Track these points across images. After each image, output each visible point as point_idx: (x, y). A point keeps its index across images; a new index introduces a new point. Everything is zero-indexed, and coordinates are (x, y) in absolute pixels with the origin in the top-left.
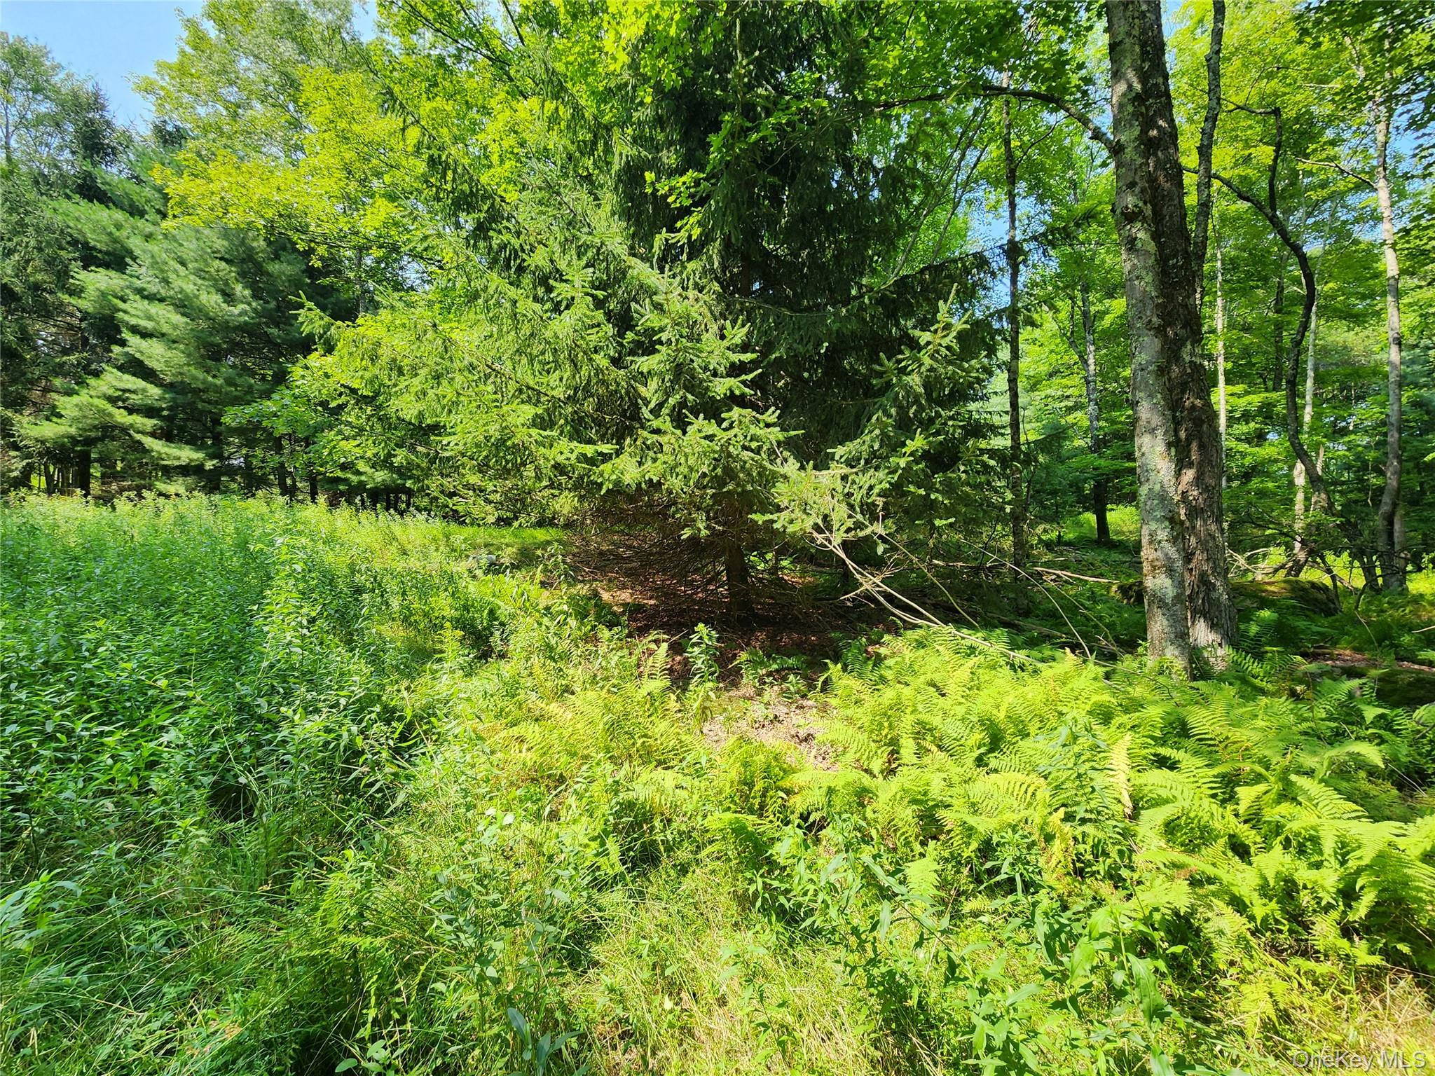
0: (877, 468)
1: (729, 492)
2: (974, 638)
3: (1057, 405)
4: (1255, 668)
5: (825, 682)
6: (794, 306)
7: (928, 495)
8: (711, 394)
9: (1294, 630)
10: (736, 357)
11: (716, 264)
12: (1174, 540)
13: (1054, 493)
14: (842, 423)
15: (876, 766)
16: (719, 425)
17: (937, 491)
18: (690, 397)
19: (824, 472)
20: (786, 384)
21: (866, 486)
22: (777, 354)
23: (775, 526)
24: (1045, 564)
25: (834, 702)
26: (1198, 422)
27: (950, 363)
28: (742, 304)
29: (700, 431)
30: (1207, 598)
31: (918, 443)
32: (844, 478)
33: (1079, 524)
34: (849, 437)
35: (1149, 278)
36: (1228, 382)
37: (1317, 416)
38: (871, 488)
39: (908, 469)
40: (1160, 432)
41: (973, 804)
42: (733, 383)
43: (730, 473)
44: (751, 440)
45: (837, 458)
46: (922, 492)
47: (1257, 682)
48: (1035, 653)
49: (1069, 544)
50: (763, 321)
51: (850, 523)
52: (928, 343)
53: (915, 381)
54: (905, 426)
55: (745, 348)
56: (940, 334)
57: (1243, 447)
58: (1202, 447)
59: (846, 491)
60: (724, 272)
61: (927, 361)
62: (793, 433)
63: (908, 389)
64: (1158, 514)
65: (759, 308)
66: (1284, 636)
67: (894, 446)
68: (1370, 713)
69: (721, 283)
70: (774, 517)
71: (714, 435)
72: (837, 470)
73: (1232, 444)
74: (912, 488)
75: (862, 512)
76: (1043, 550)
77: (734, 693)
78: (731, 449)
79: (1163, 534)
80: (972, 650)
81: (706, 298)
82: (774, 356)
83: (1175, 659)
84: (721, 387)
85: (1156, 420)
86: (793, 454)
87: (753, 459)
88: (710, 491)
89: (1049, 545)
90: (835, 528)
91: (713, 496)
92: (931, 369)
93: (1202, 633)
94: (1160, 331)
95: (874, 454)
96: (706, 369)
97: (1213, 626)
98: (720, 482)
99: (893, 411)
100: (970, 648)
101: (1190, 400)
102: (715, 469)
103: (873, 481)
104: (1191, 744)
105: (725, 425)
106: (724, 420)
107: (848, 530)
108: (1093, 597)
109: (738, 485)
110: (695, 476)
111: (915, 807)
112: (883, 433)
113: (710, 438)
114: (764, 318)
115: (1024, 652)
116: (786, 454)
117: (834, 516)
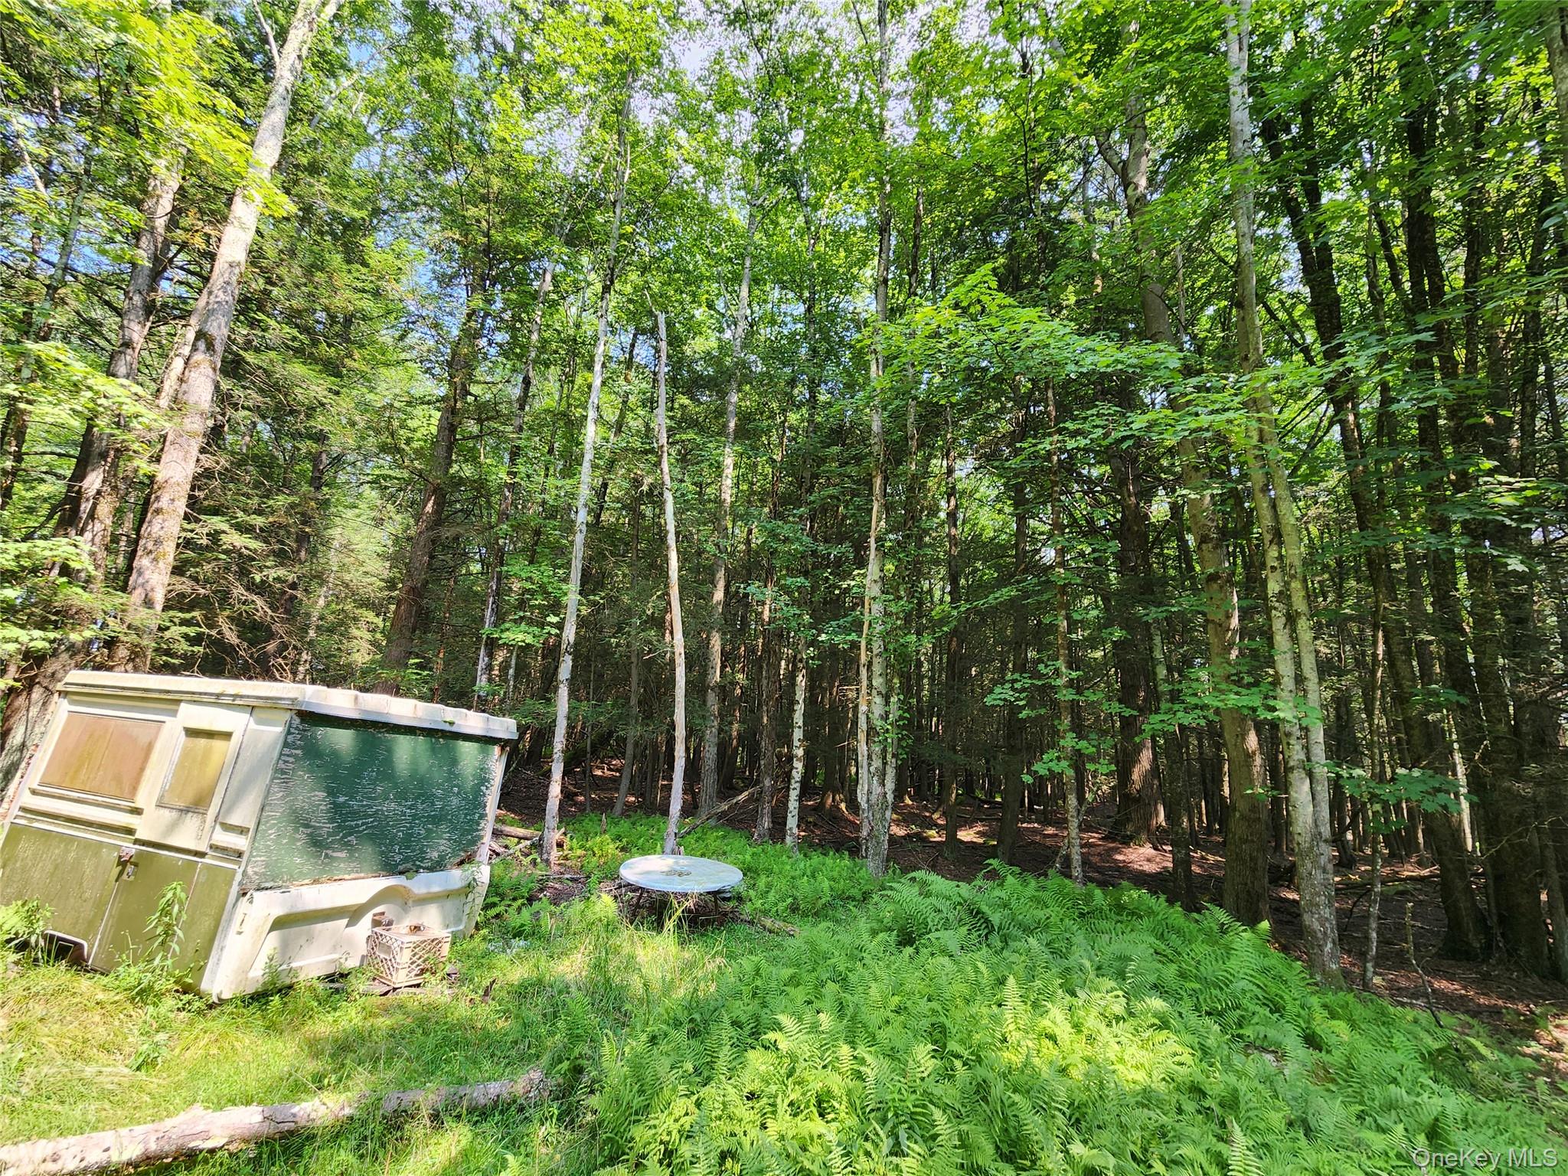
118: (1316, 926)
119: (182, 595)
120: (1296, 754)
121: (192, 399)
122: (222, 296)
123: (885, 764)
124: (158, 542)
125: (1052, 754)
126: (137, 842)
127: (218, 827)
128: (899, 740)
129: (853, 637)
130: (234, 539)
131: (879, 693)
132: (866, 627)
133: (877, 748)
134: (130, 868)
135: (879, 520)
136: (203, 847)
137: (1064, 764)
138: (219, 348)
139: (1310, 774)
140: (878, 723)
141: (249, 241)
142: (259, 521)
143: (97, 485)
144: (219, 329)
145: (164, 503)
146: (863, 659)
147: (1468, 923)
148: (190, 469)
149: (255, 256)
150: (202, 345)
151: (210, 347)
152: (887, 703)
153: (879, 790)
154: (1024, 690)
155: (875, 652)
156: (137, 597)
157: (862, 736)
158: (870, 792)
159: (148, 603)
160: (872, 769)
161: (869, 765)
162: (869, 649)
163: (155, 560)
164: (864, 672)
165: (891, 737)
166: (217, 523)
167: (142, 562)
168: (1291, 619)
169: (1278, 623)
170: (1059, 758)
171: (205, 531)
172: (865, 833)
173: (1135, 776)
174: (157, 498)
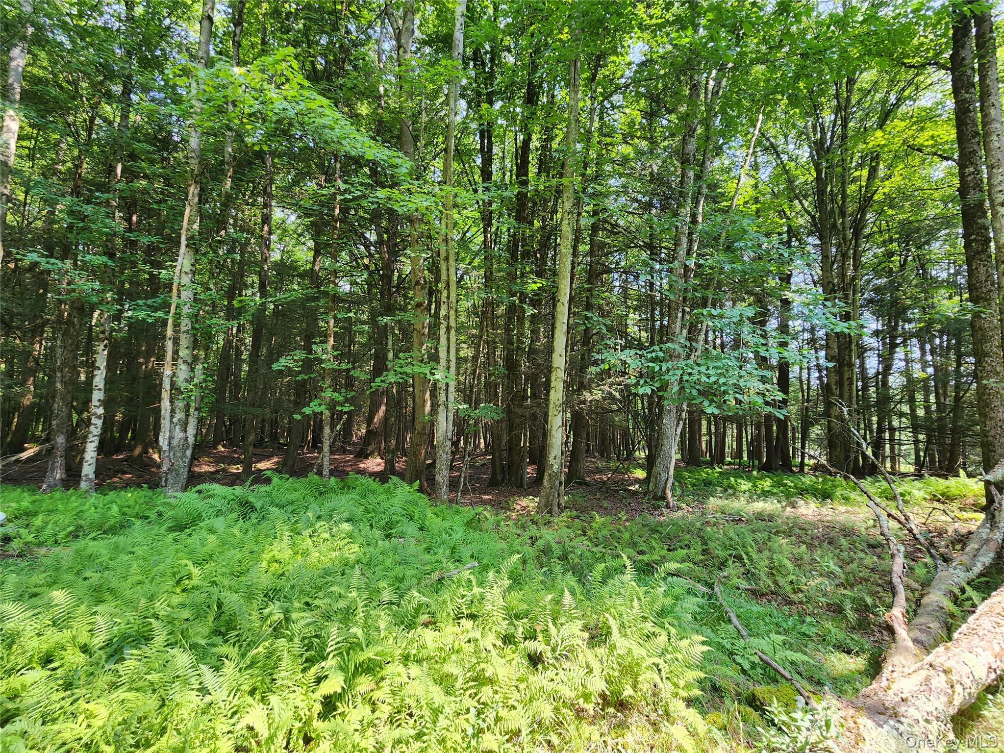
118: (441, 480)
120: (442, 398)
123: (187, 416)
125: (316, 402)
128: (202, 398)
129: (160, 314)
131: (185, 362)
132: (173, 308)
133: (180, 404)
135: (191, 222)
137: (323, 407)
139: (447, 408)
140: (182, 385)
146: (169, 332)
147: (498, 470)
152: (192, 370)
153: (181, 435)
154: (300, 360)
155: (183, 329)
157: (165, 396)
158: (171, 438)
160: (175, 420)
161: (172, 417)
162: (176, 325)
164: (169, 345)
165: (196, 394)
168: (448, 329)
169: (443, 331)
170: (320, 405)
172: (165, 469)
173: (375, 420)
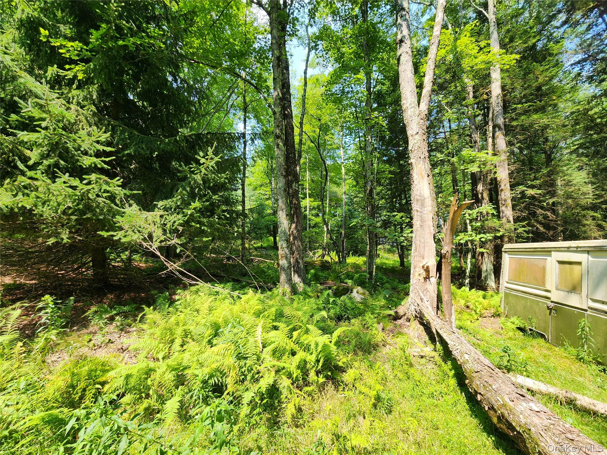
0: (178, 214)
1: (88, 218)
2: (218, 287)
3: (263, 197)
4: (309, 289)
5: (142, 317)
6: (142, 131)
7: (200, 228)
8: (79, 164)
9: (319, 276)
10: (101, 148)
11: (94, 97)
12: (288, 247)
13: (260, 229)
14: (164, 190)
15: (160, 356)
16: (81, 182)
17: (205, 226)
18: (62, 162)
19: (151, 213)
20: (136, 168)
21: (172, 221)
22: (128, 152)
23: (115, 238)
24: (254, 256)
25: (145, 327)
26: (296, 209)
27: (213, 173)
28: (109, 122)
29: (65, 182)
30: (298, 267)
31: (197, 204)
32: (161, 216)
33: (268, 241)
34: (166, 198)
35: (282, 159)
36: (310, 197)
37: (330, 211)
38: (174, 222)
39: (192, 215)
40: (284, 211)
41: (200, 364)
42: (97, 161)
43: (88, 208)
44: (104, 192)
45: (159, 206)
46: (198, 226)
47: (309, 294)
48: (242, 292)
49: (265, 248)
50: (121, 134)
51: (162, 238)
52: (204, 163)
53: (198, 178)
54: (193, 196)
55: (109, 144)
56: (209, 161)
57: (313, 218)
58: (297, 217)
59: (162, 222)
60: (100, 102)
61: (203, 171)
62: (135, 192)
63: (195, 181)
64: (283, 238)
65: (120, 126)
66: (317, 278)
67: (187, 204)
68: (331, 300)
69: (97, 108)
70: (115, 233)
71: (76, 187)
72: (158, 213)
73: (310, 217)
74: (193, 224)
75: (170, 233)
76: (254, 250)
77: (85, 331)
78: (90, 195)
79: (285, 245)
80: (217, 293)
81: (85, 112)
82: (126, 152)
83: (287, 289)
84: (87, 161)
85: (284, 207)
86: (136, 202)
87: (105, 202)
88: (74, 218)
89: (256, 249)
90: (154, 240)
91: (76, 220)
92: (205, 174)
93: (296, 279)
94: (285, 177)
95: (178, 207)
96: (78, 149)
97: (299, 276)
98: (82, 213)
99: (188, 189)
100: (216, 292)
101: (295, 201)
102: (78, 205)
103: (176, 219)
104: (284, 319)
105: (85, 182)
106: (85, 179)
107: (161, 242)
108: (269, 268)
109: (94, 215)
110: (62, 208)
111: (173, 372)
112: (182, 198)
113: (74, 188)
114: (123, 132)
115: (238, 291)
116: (131, 202)
117: (154, 235)
119: (518, 217)
121: (500, 149)
122: (497, 109)
124: (505, 200)
126: (552, 302)
127: (589, 300)
130: (531, 192)
134: (553, 311)
136: (585, 308)
138: (503, 127)
141: (500, 84)
142: (538, 182)
143: (481, 188)
144: (500, 121)
145: (503, 187)
148: (507, 172)
149: (503, 88)
150: (497, 129)
151: (500, 128)
156: (504, 220)
159: (509, 222)
163: (506, 207)
166: (522, 188)
167: (503, 208)
171: (518, 192)
174: (500, 186)
